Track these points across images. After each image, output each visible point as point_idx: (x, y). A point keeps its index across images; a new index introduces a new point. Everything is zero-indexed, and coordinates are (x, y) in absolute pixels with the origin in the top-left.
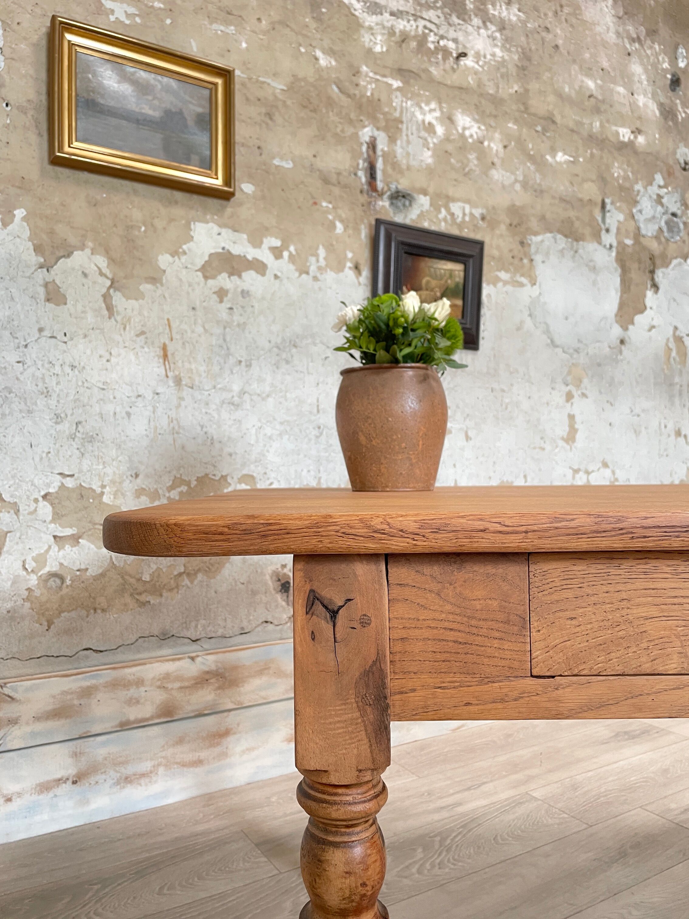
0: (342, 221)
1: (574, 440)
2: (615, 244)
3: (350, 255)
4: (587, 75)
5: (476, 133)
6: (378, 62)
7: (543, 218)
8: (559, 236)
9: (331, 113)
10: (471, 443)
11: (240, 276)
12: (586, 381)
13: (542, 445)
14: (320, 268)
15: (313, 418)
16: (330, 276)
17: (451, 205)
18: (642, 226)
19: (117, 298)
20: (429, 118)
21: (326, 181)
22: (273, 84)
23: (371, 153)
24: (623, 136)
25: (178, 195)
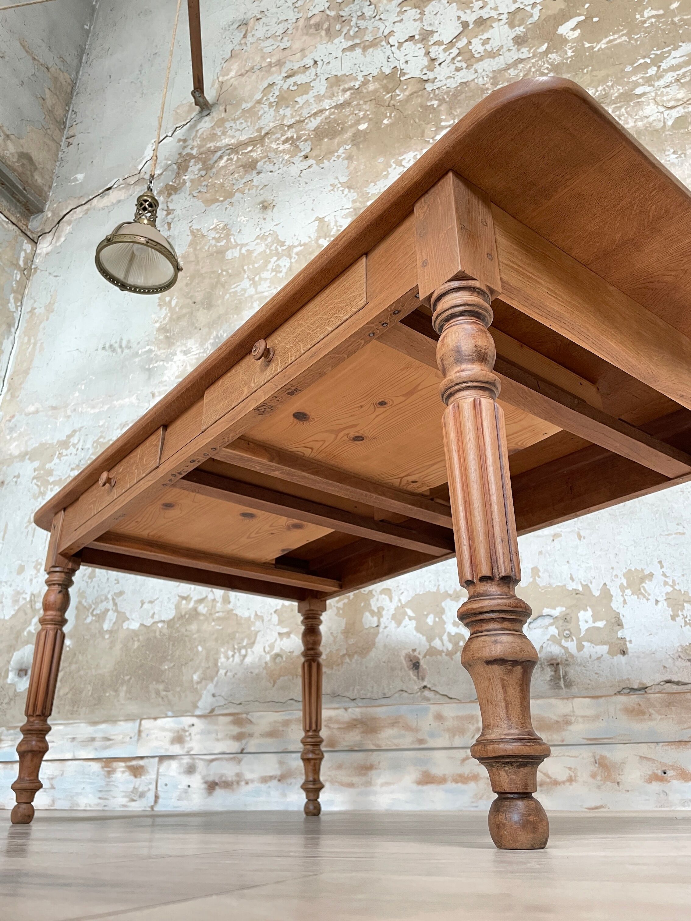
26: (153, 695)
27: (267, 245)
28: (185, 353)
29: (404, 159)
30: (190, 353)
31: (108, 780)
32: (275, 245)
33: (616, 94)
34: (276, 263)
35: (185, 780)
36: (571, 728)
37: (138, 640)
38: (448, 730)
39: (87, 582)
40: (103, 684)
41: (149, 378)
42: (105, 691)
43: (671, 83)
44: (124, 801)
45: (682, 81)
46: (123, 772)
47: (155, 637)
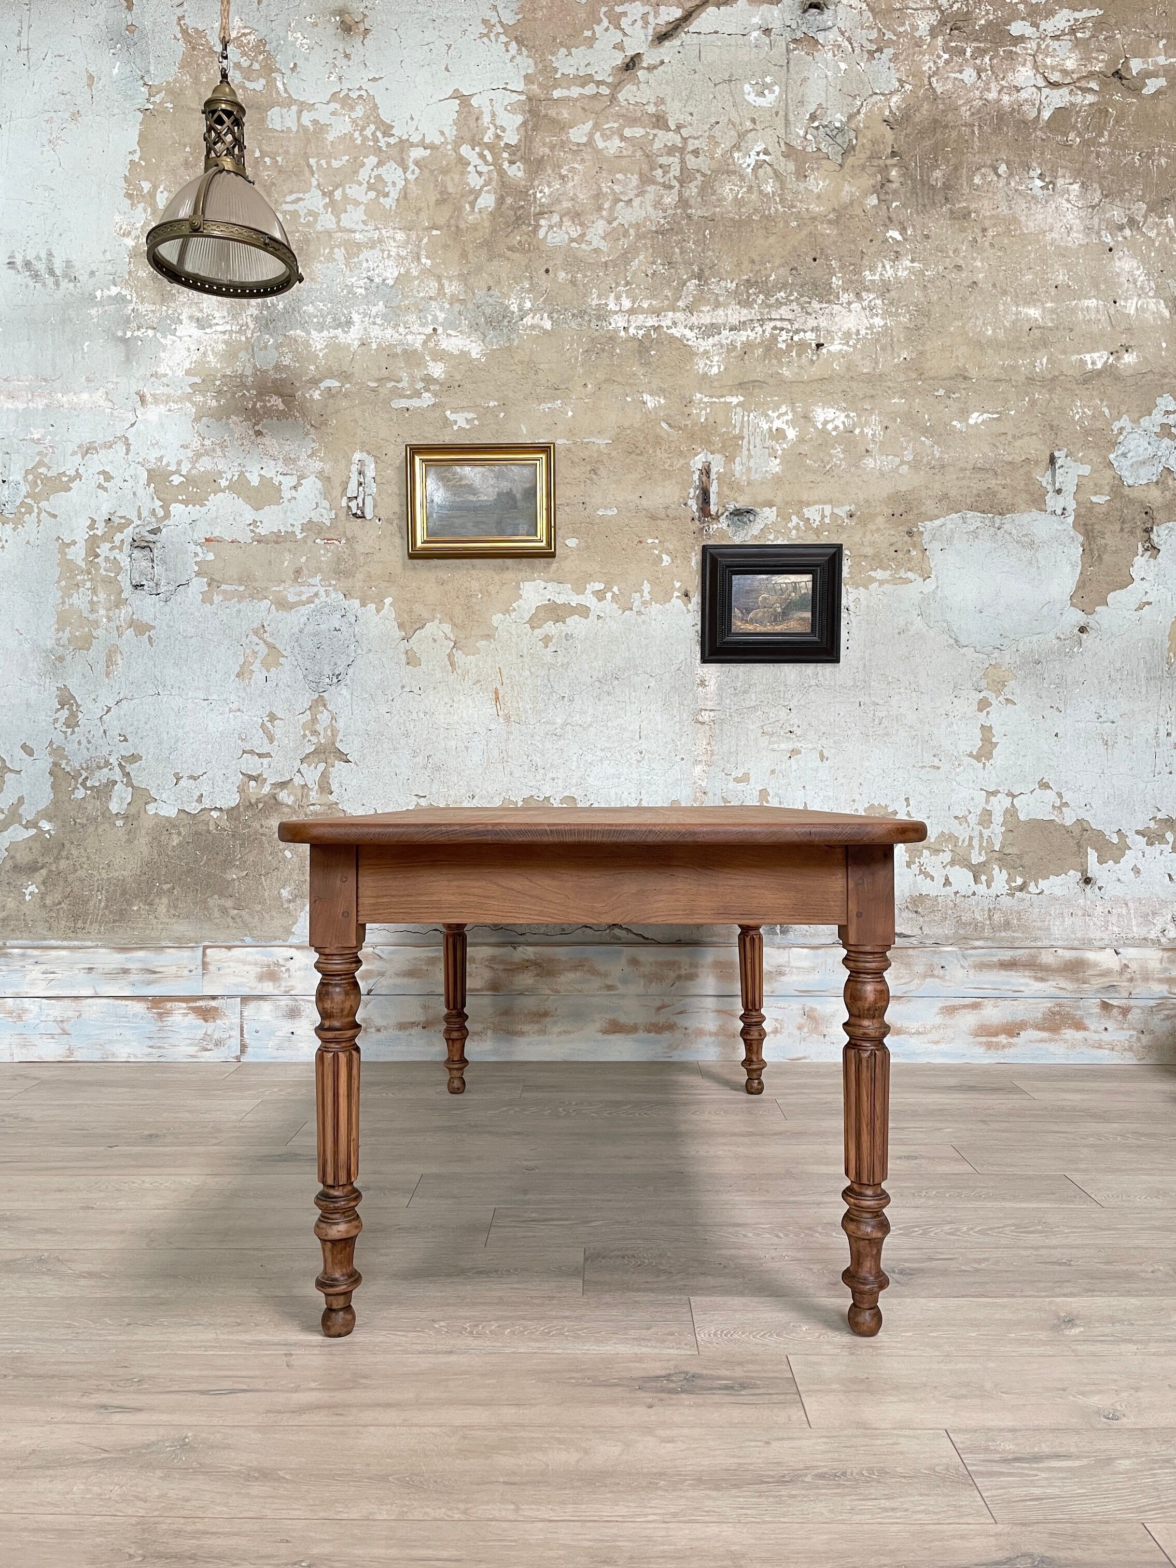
0: (669, 553)
1: (989, 756)
2: (1072, 506)
3: (678, 585)
4: (1027, 304)
5: (843, 423)
6: (716, 384)
7: (946, 496)
8: (970, 514)
9: (658, 451)
10: (826, 763)
11: (564, 622)
12: (1012, 683)
13: (936, 762)
14: (644, 603)
15: (634, 744)
16: (655, 607)
17: (805, 510)
18: (1125, 473)
19: (458, 655)
20: (777, 424)
21: (653, 518)
22: (598, 441)
23: (704, 478)
24: (1093, 363)
25: (509, 562)
26: (217, 914)
27: (354, 121)
28: (202, 323)
29: (625, 14)
30: (210, 326)
31: (160, 1024)
32: (373, 127)
33: (983, 22)
34: (375, 173)
35: (287, 1026)
36: (783, 978)
37: (179, 834)
38: (644, 976)
39: (65, 733)
40: (124, 893)
41: (128, 360)
42: (129, 903)
43: (1063, 33)
44: (192, 1050)
45: (1079, 35)
46: (186, 1015)
47: (209, 832)
